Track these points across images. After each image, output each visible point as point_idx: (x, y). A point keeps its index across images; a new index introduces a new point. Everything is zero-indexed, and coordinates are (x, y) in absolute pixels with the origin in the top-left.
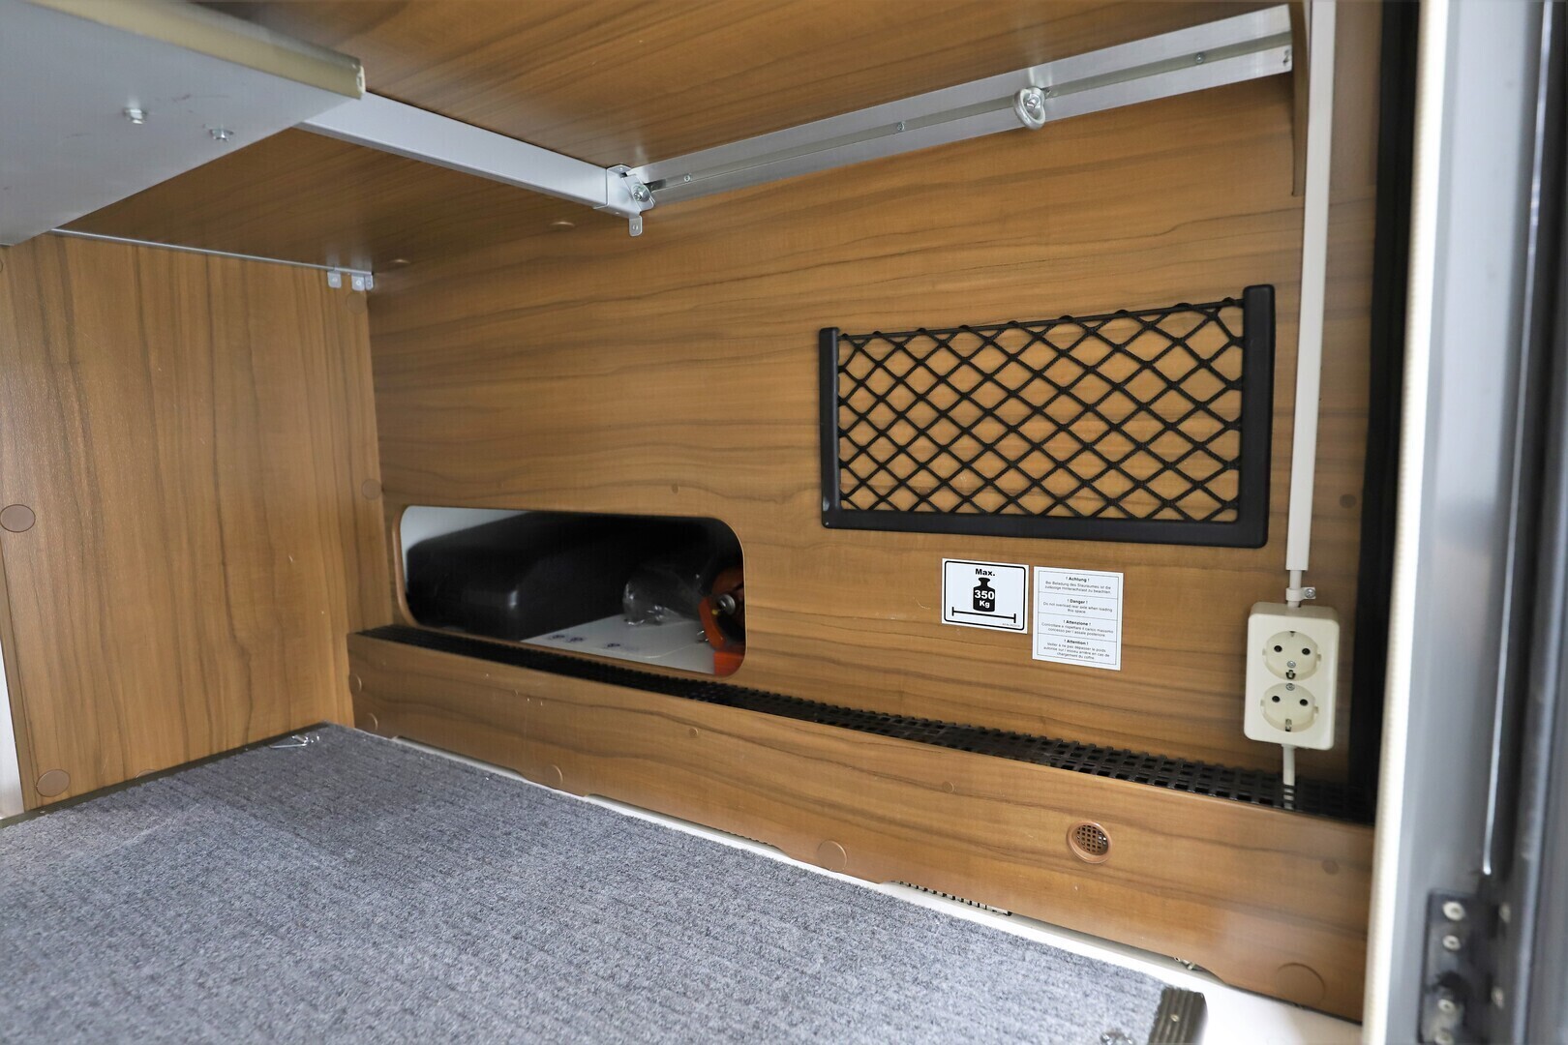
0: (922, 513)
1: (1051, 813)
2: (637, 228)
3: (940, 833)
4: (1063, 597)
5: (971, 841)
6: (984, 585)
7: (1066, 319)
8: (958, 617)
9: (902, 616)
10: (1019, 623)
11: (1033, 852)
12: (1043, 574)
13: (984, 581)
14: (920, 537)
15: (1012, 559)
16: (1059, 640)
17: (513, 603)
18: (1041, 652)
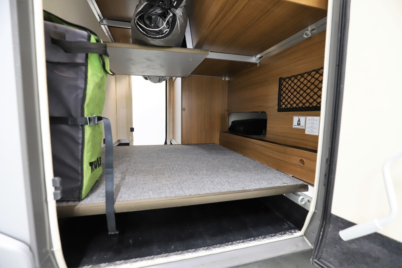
0: (286, 108)
1: (297, 157)
2: (258, 65)
3: (282, 161)
4: (310, 122)
5: (286, 162)
6: (299, 121)
7: (314, 71)
8: (295, 126)
9: (287, 127)
10: (304, 127)
11: (294, 164)
12: (308, 118)
13: (299, 120)
14: (291, 112)
15: (303, 115)
16: (309, 130)
17: (242, 129)
18: (307, 133)
